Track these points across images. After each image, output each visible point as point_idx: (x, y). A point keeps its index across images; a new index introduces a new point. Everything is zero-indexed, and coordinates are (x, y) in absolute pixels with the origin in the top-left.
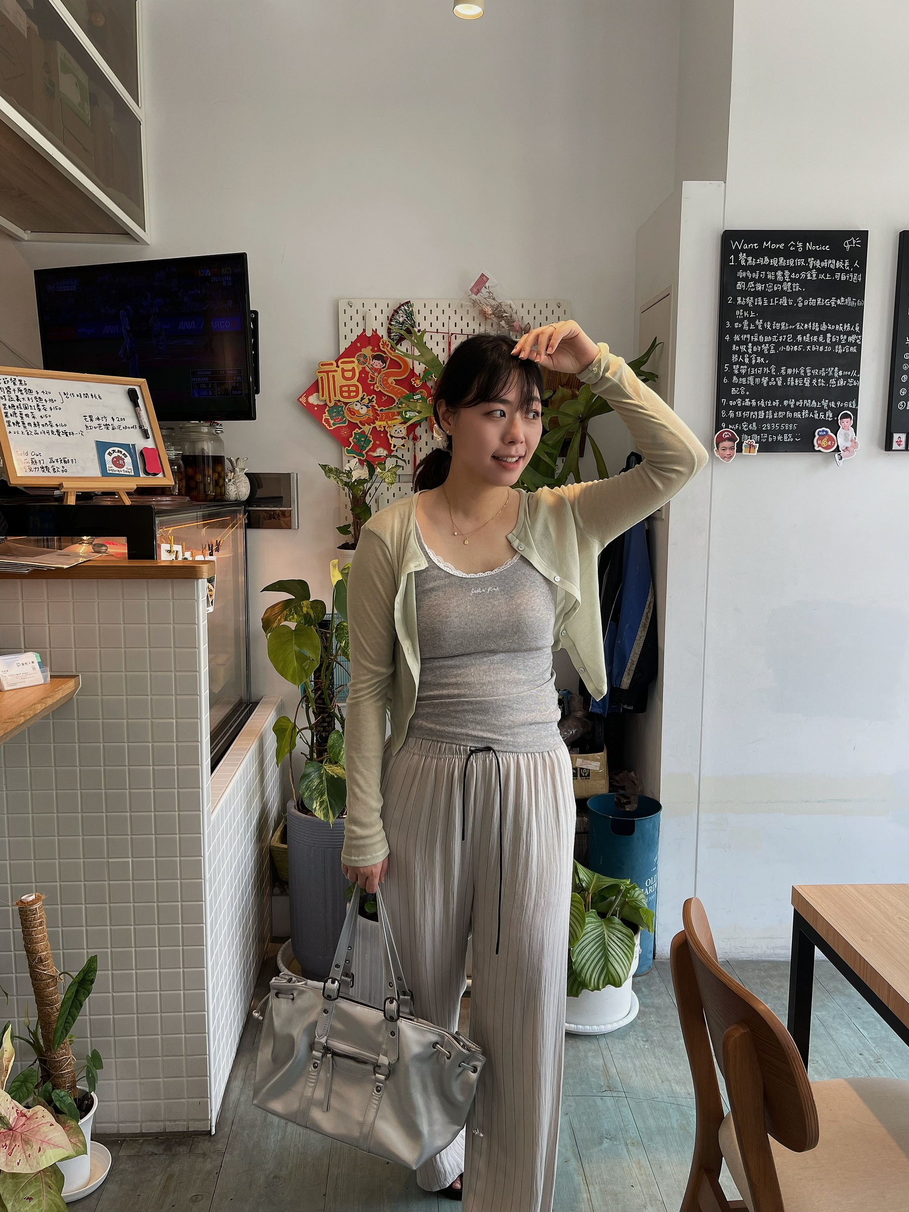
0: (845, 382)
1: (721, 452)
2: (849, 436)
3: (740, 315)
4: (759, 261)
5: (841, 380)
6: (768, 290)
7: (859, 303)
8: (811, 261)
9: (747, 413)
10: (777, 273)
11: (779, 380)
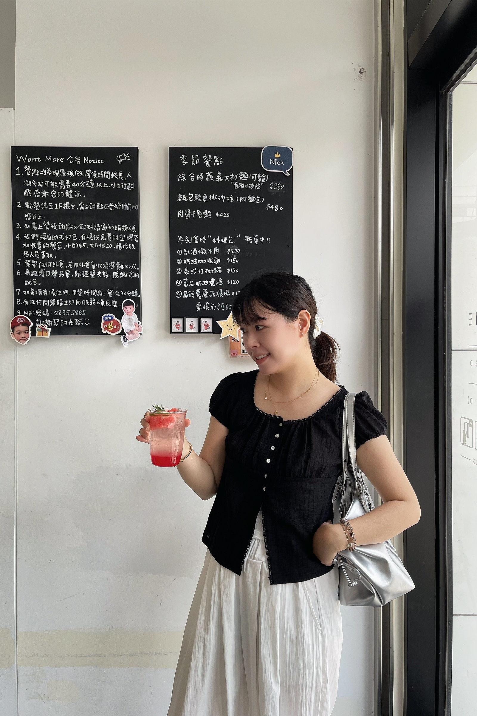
0: (126, 274)
1: (16, 335)
2: (132, 320)
3: (29, 218)
4: (43, 172)
5: (123, 273)
6: (52, 196)
7: (134, 207)
8: (88, 172)
9: (40, 301)
10: (59, 182)
11: (67, 273)
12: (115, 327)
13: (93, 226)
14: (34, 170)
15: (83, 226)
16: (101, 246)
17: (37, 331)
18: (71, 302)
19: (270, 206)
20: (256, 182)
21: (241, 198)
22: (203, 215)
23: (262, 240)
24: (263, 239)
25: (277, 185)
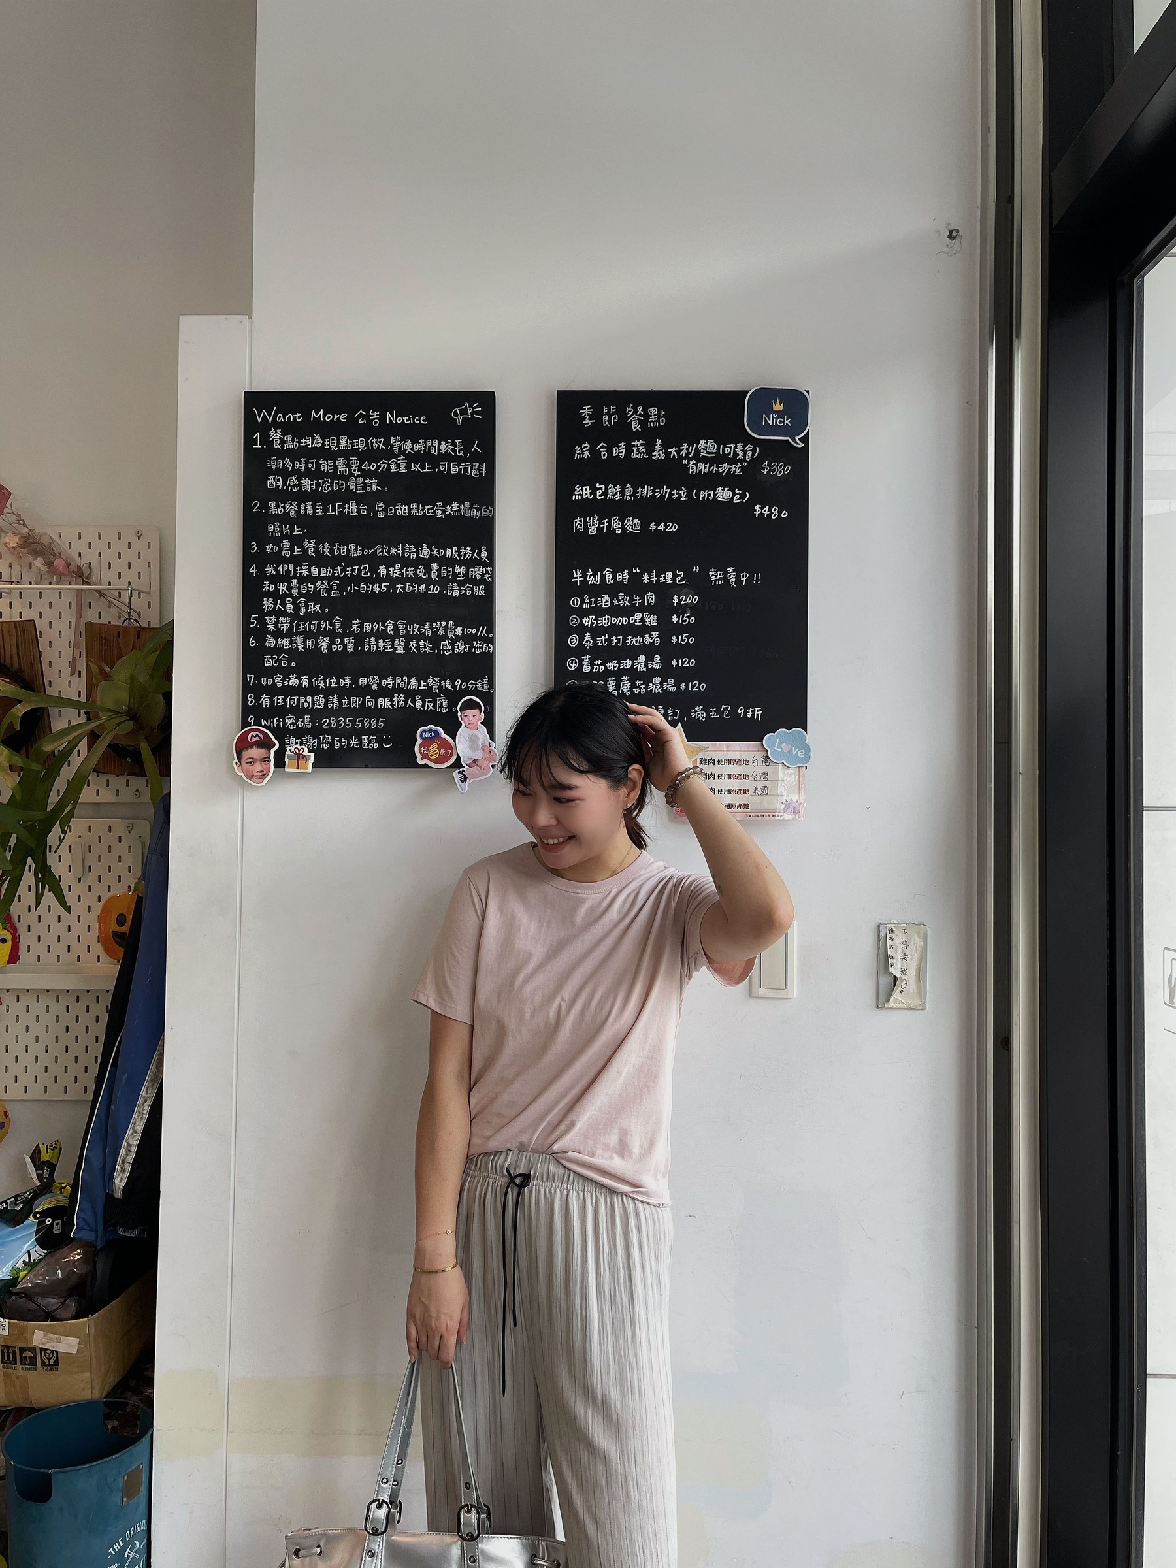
0: (468, 646)
1: (245, 765)
2: (478, 739)
3: (276, 533)
4: (306, 442)
5: (461, 644)
6: (322, 489)
7: (485, 511)
8: (395, 442)
9: (294, 699)
10: (337, 462)
11: (349, 643)
12: (443, 752)
13: (403, 549)
14: (288, 438)
15: (383, 548)
16: (418, 589)
17: (286, 760)
18: (355, 701)
19: (762, 508)
20: (734, 460)
21: (702, 492)
22: (623, 528)
23: (745, 578)
24: (746, 575)
25: (777, 466)
